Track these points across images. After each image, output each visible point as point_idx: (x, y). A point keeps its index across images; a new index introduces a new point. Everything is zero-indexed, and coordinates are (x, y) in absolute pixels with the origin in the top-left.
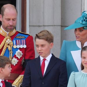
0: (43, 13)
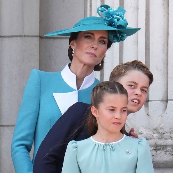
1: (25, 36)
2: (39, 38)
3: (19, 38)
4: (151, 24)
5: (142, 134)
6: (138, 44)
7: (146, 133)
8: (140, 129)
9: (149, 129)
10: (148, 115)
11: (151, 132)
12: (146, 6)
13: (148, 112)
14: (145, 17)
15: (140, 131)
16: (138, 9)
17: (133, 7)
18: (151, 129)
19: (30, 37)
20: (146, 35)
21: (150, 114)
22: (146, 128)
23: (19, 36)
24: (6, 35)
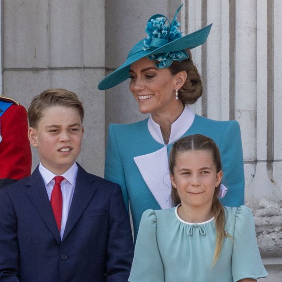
0: (48, 27)
1: (85, 68)
2: (104, 70)
3: (76, 71)
4: (275, 52)
5: (264, 208)
6: (256, 80)
7: (269, 206)
8: (261, 201)
9: (274, 201)
10: (272, 181)
11: (277, 206)
12: (268, 26)
13: (272, 177)
14: (266, 42)
15: (261, 204)
16: (256, 30)
17: (249, 27)
18: (277, 202)
19: (92, 69)
20: (268, 68)
21: (274, 179)
22: (270, 200)
23: (77, 68)
24: (58, 67)
